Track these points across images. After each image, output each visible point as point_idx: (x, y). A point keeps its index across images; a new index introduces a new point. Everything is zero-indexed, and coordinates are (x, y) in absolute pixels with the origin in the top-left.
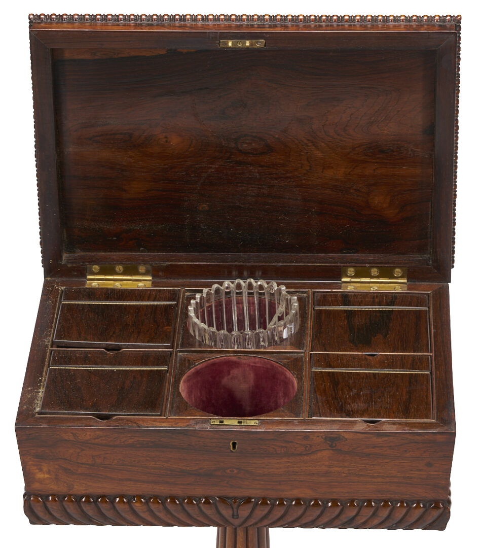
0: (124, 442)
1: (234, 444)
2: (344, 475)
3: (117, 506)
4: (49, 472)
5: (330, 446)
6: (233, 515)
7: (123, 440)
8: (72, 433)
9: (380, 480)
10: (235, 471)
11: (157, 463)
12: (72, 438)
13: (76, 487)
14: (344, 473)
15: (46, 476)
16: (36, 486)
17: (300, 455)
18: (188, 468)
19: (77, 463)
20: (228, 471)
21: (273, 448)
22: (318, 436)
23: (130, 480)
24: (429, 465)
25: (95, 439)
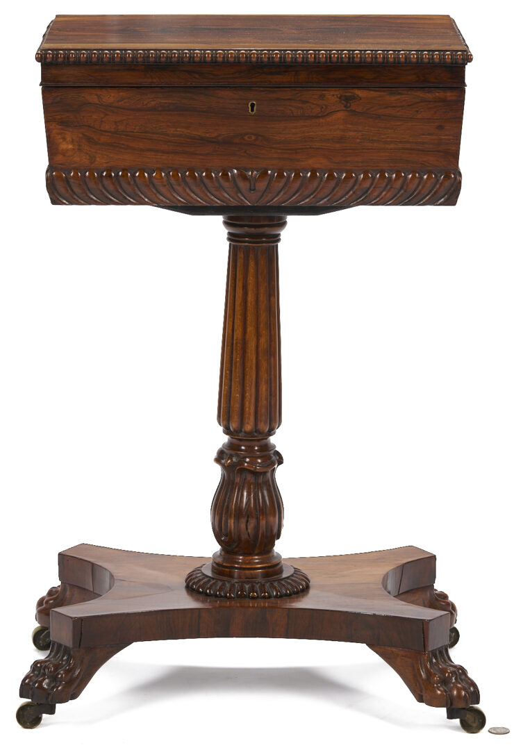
0: (146, 104)
1: (253, 105)
2: (358, 140)
3: (137, 180)
4: (72, 142)
5: (345, 107)
6: (251, 190)
7: (145, 103)
8: (97, 95)
9: (392, 146)
10: (253, 138)
11: (178, 129)
12: (96, 101)
13: (98, 159)
14: (358, 138)
15: (70, 147)
16: (59, 158)
17: (317, 117)
18: (208, 135)
19: (101, 130)
20: (246, 138)
21: (291, 110)
22: (333, 95)
23: (151, 150)
24: (440, 127)
25: (118, 101)
